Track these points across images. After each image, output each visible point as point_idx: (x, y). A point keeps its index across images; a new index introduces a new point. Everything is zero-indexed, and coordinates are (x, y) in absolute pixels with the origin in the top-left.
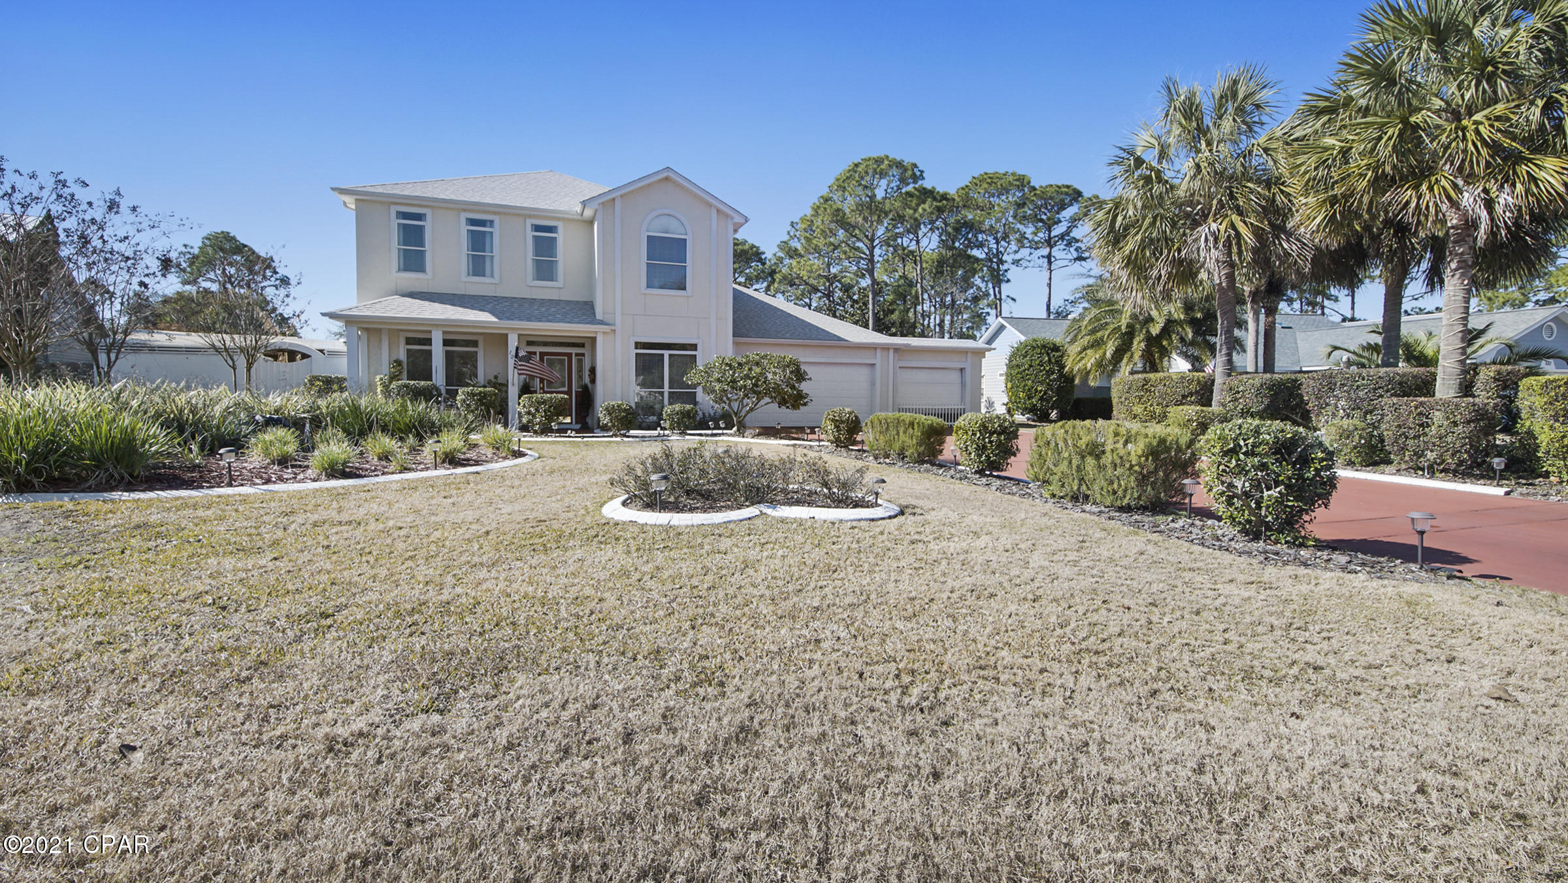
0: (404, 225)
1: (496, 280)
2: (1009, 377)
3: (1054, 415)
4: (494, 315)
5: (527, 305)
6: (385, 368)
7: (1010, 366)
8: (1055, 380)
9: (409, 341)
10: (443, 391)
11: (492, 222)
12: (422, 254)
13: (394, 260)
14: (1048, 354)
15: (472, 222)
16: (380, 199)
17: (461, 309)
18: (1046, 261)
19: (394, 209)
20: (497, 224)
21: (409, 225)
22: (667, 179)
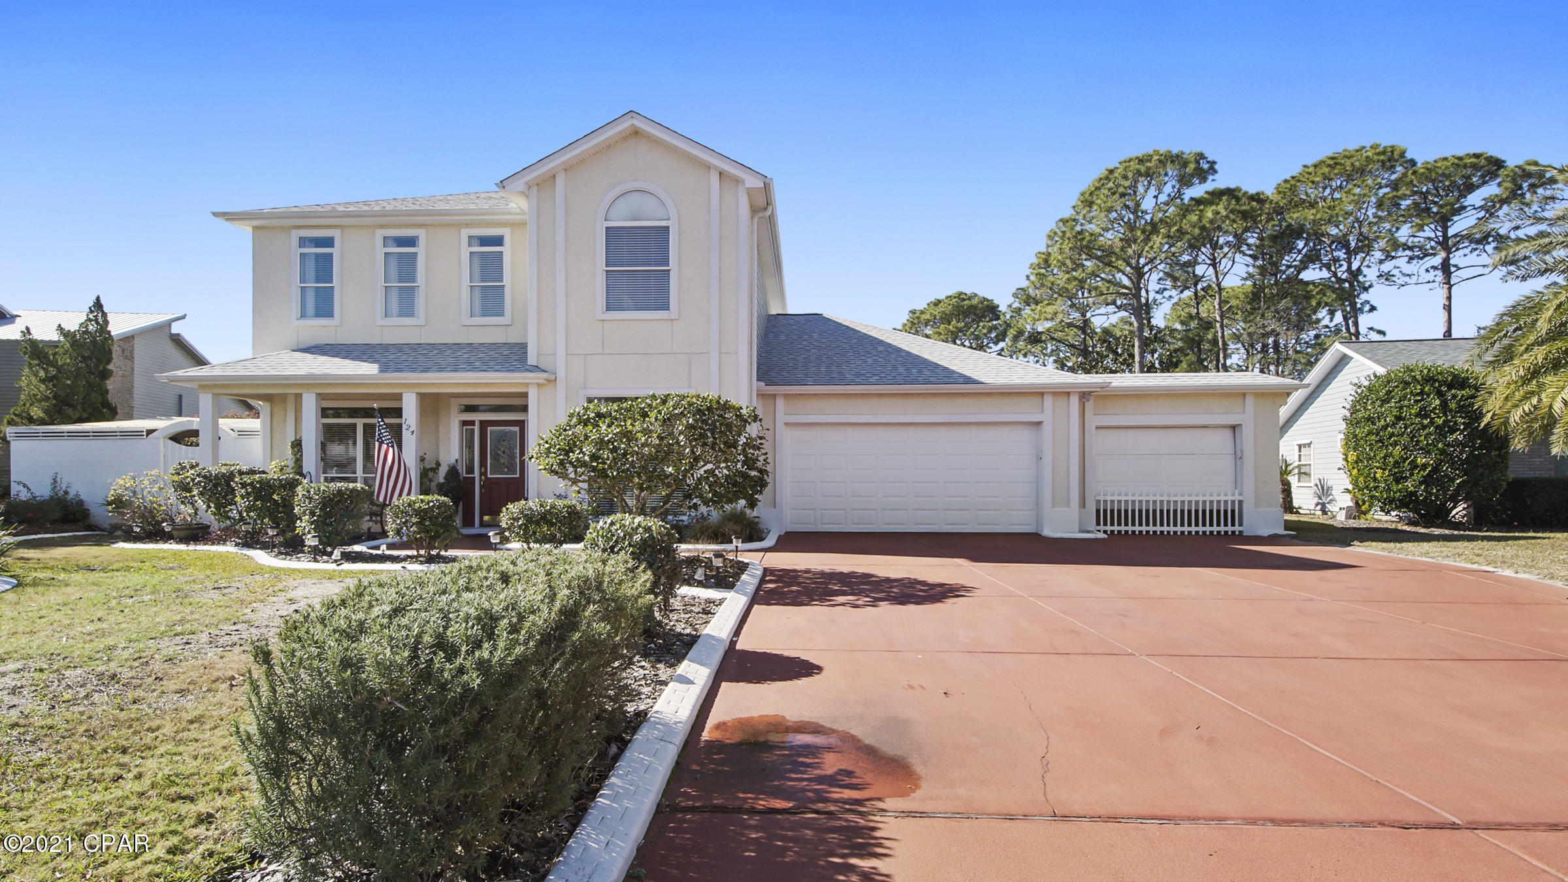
0: (309, 255)
1: (421, 319)
2: (1352, 441)
3: (1459, 511)
6: (289, 451)
7: (1352, 422)
8: (1458, 443)
9: (326, 412)
11: (417, 240)
12: (330, 292)
13: (294, 302)
14: (1440, 394)
15: (393, 241)
16: (278, 221)
18: (1439, 273)
19: (296, 234)
20: (422, 241)
21: (317, 255)
22: (636, 133)
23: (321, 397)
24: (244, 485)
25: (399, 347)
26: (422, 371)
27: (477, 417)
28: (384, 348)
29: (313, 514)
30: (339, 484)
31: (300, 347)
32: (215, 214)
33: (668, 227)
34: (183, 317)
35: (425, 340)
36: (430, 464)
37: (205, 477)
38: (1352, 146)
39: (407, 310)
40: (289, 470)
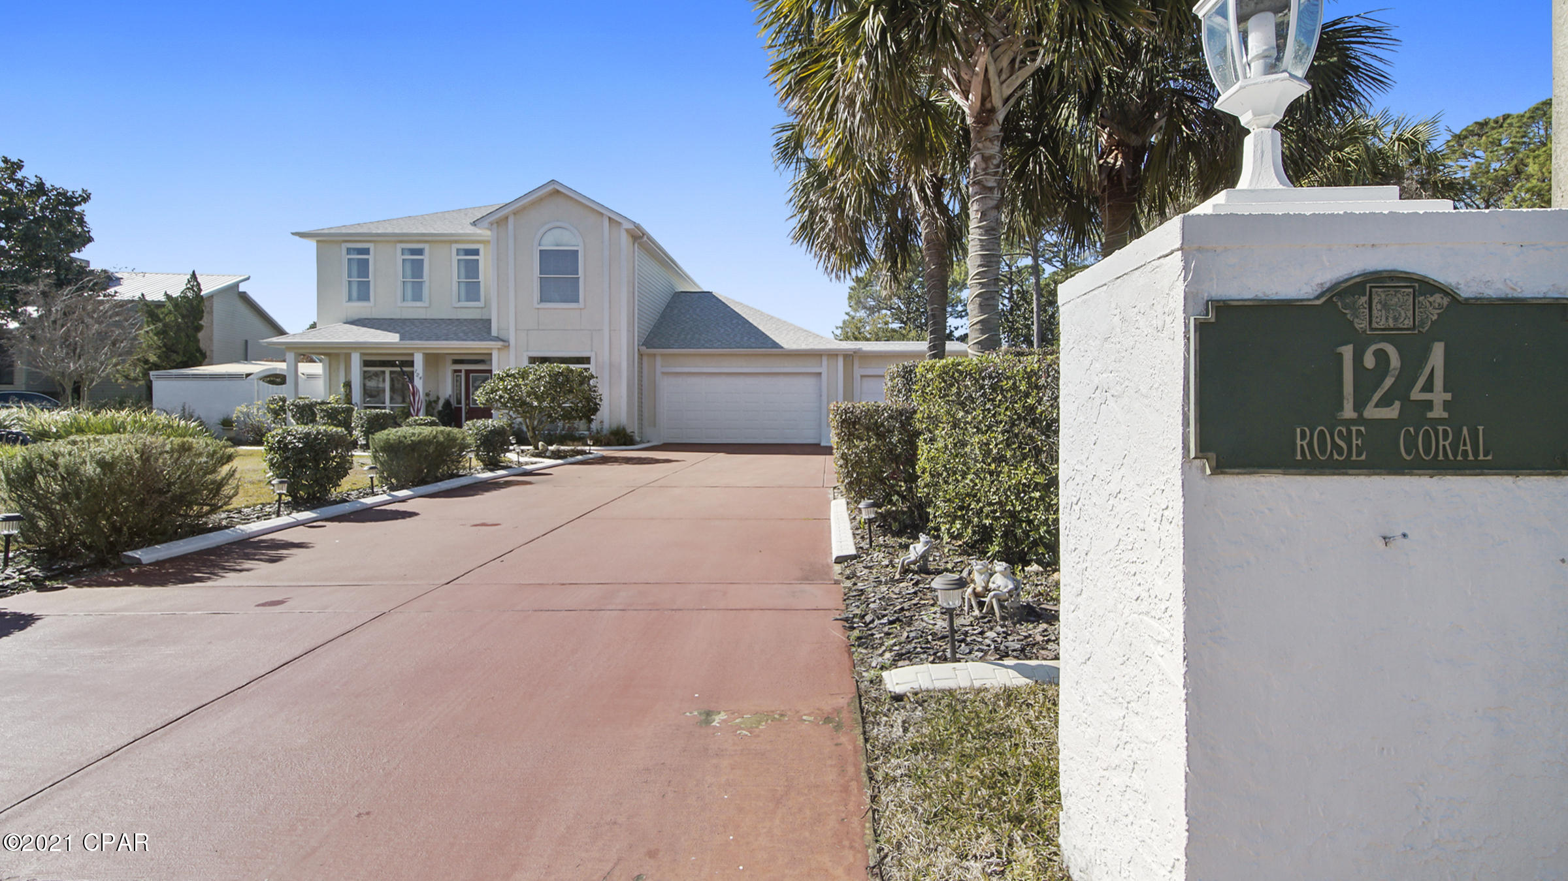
19: (345, 246)
20: (427, 252)
21: (359, 259)
22: (558, 192)
24: (322, 410)
25: (412, 321)
26: (427, 340)
28: (404, 322)
29: (362, 426)
30: (377, 410)
31: (349, 320)
32: (293, 234)
33: (577, 251)
34: (248, 279)
35: (428, 317)
36: (432, 398)
37: (296, 406)
39: (417, 297)
40: (342, 401)
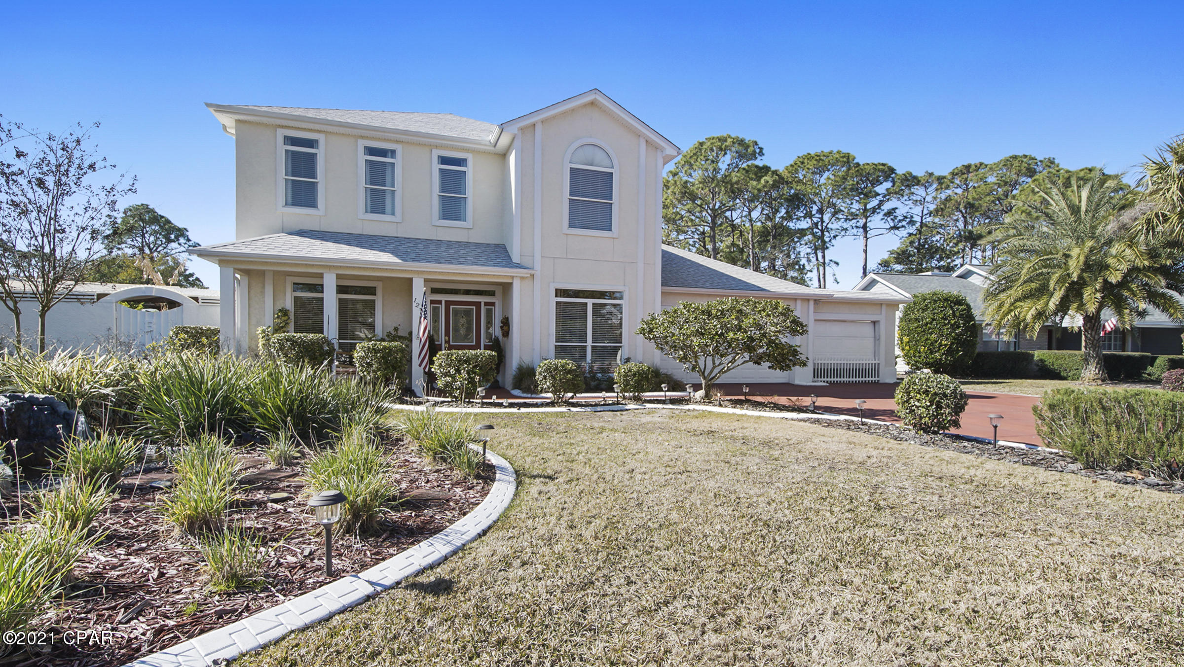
0: (293, 152)
1: (398, 218)
4: (397, 256)
5: (432, 247)
6: (269, 319)
8: (960, 334)
9: (297, 286)
10: (336, 347)
11: (393, 153)
12: (313, 187)
13: (281, 192)
14: (952, 308)
15: (371, 151)
16: (264, 120)
17: (358, 249)
18: (861, 230)
23: (339, 277)
27: (443, 298)
38: (827, 150)
